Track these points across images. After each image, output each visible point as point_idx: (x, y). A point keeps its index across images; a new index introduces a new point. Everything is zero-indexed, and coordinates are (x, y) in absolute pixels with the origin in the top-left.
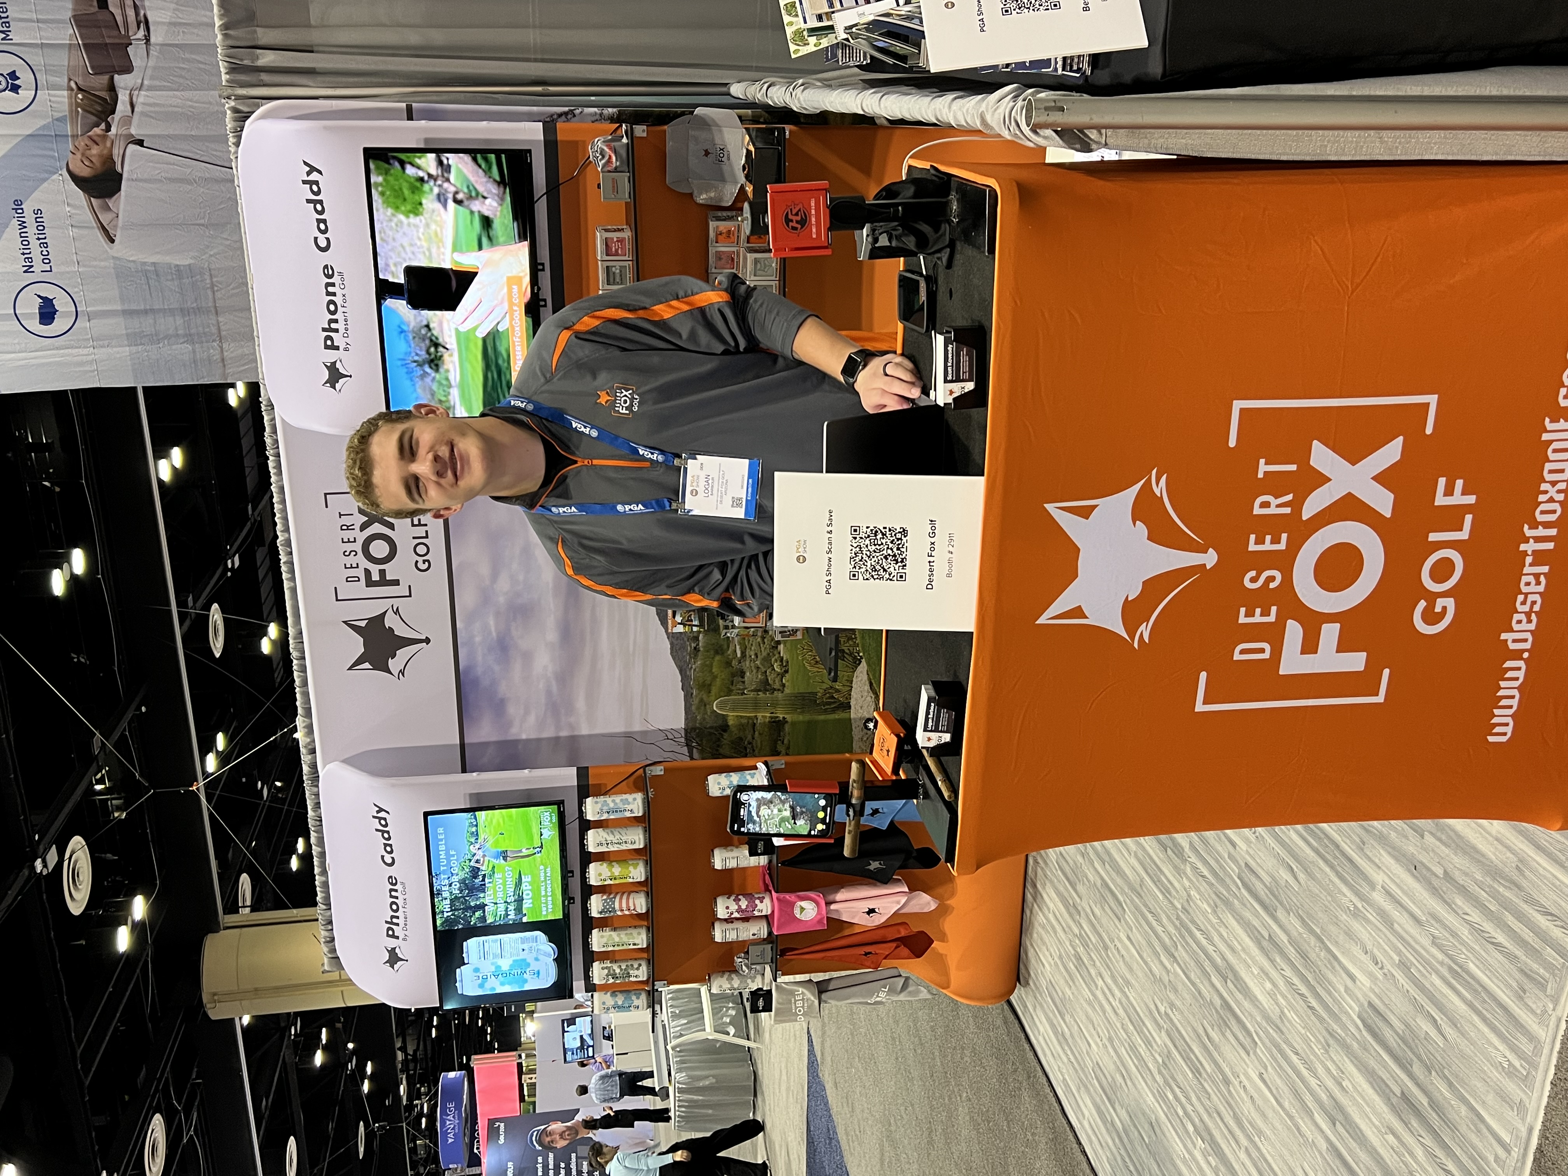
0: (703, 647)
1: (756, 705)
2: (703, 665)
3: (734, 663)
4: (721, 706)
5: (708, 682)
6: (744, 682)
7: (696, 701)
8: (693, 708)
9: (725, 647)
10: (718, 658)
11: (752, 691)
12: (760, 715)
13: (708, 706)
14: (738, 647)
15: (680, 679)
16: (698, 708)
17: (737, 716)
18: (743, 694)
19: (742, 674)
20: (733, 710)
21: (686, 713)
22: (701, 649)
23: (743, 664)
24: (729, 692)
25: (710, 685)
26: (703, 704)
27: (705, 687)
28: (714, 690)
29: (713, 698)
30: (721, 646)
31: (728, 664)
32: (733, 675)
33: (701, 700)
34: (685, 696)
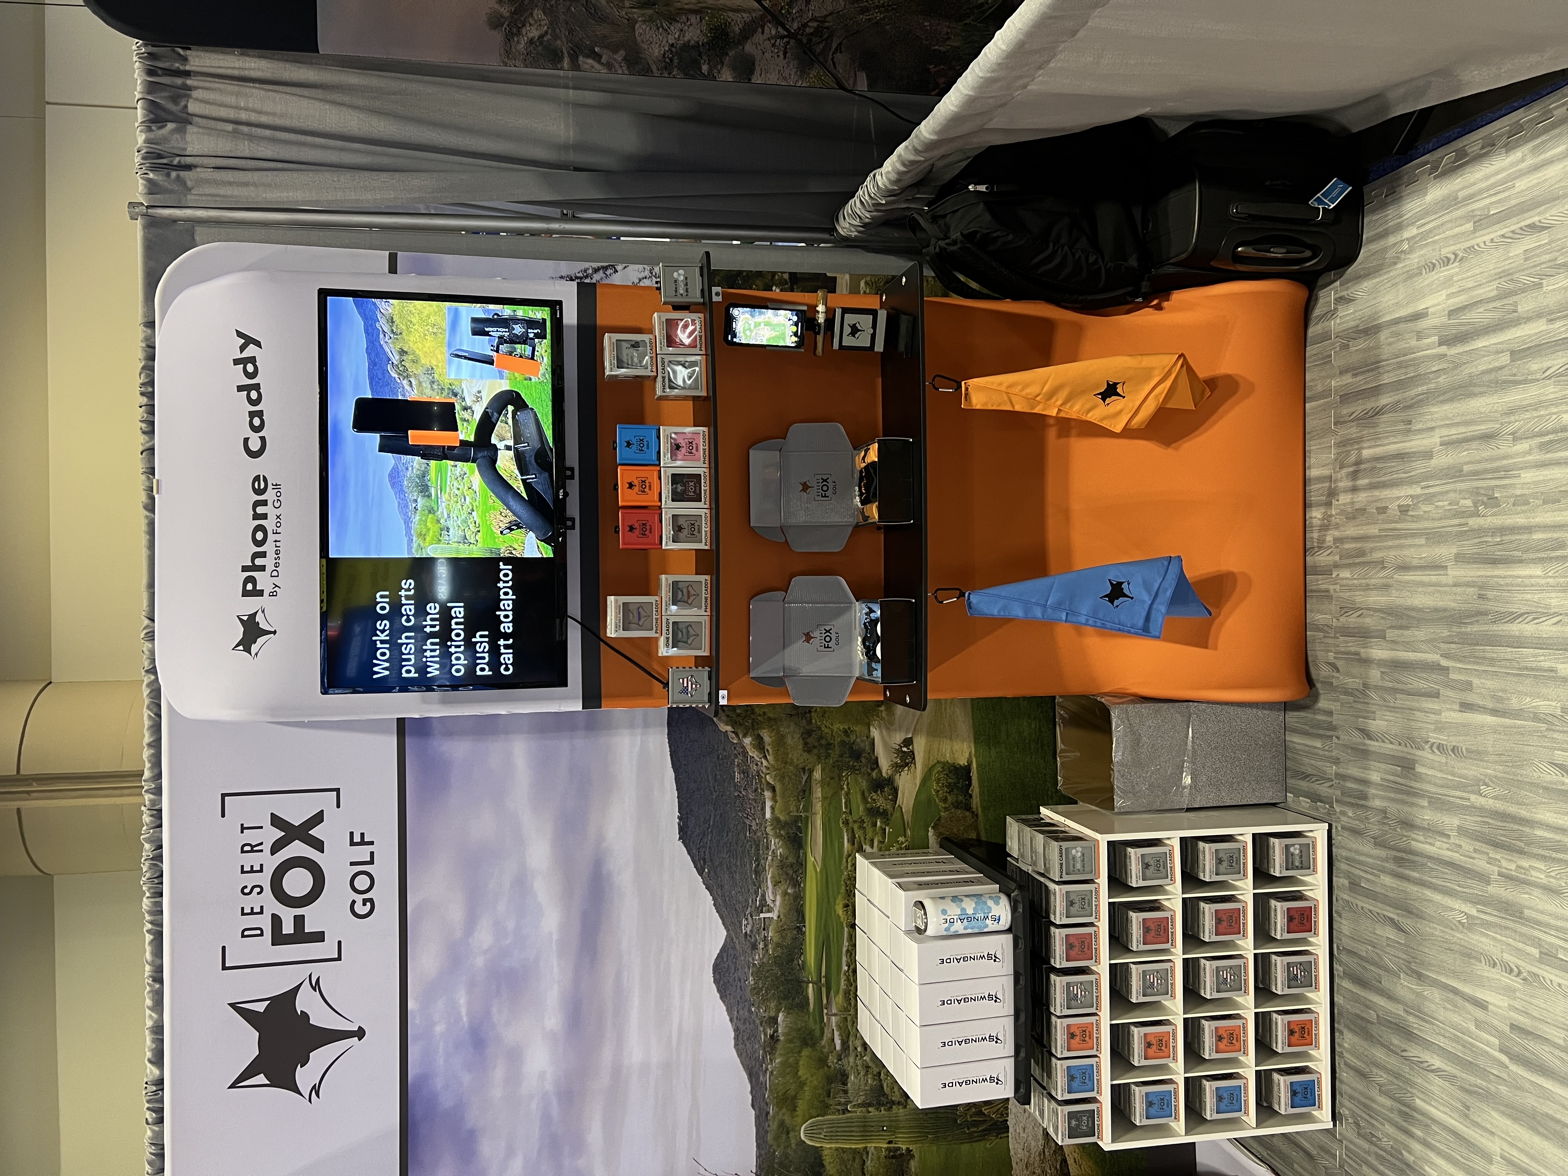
0: (785, 1034)
1: (866, 1130)
2: (783, 1064)
3: (832, 1059)
4: (810, 1135)
5: (792, 1093)
6: (846, 1092)
7: (774, 1126)
8: (770, 1137)
9: (817, 1033)
10: (806, 1052)
11: (859, 1106)
12: (871, 1146)
13: (791, 1135)
14: (836, 1034)
15: (749, 1089)
16: (777, 1138)
17: (837, 1149)
18: (846, 1111)
19: (843, 1077)
20: (831, 1138)
21: (758, 1146)
22: (782, 1038)
23: (845, 1061)
24: (824, 1109)
25: (795, 1098)
26: (785, 1130)
27: (788, 1101)
28: (802, 1106)
29: (799, 1120)
30: (811, 1032)
31: (822, 1061)
32: (830, 1080)
33: (782, 1124)
34: (757, 1117)
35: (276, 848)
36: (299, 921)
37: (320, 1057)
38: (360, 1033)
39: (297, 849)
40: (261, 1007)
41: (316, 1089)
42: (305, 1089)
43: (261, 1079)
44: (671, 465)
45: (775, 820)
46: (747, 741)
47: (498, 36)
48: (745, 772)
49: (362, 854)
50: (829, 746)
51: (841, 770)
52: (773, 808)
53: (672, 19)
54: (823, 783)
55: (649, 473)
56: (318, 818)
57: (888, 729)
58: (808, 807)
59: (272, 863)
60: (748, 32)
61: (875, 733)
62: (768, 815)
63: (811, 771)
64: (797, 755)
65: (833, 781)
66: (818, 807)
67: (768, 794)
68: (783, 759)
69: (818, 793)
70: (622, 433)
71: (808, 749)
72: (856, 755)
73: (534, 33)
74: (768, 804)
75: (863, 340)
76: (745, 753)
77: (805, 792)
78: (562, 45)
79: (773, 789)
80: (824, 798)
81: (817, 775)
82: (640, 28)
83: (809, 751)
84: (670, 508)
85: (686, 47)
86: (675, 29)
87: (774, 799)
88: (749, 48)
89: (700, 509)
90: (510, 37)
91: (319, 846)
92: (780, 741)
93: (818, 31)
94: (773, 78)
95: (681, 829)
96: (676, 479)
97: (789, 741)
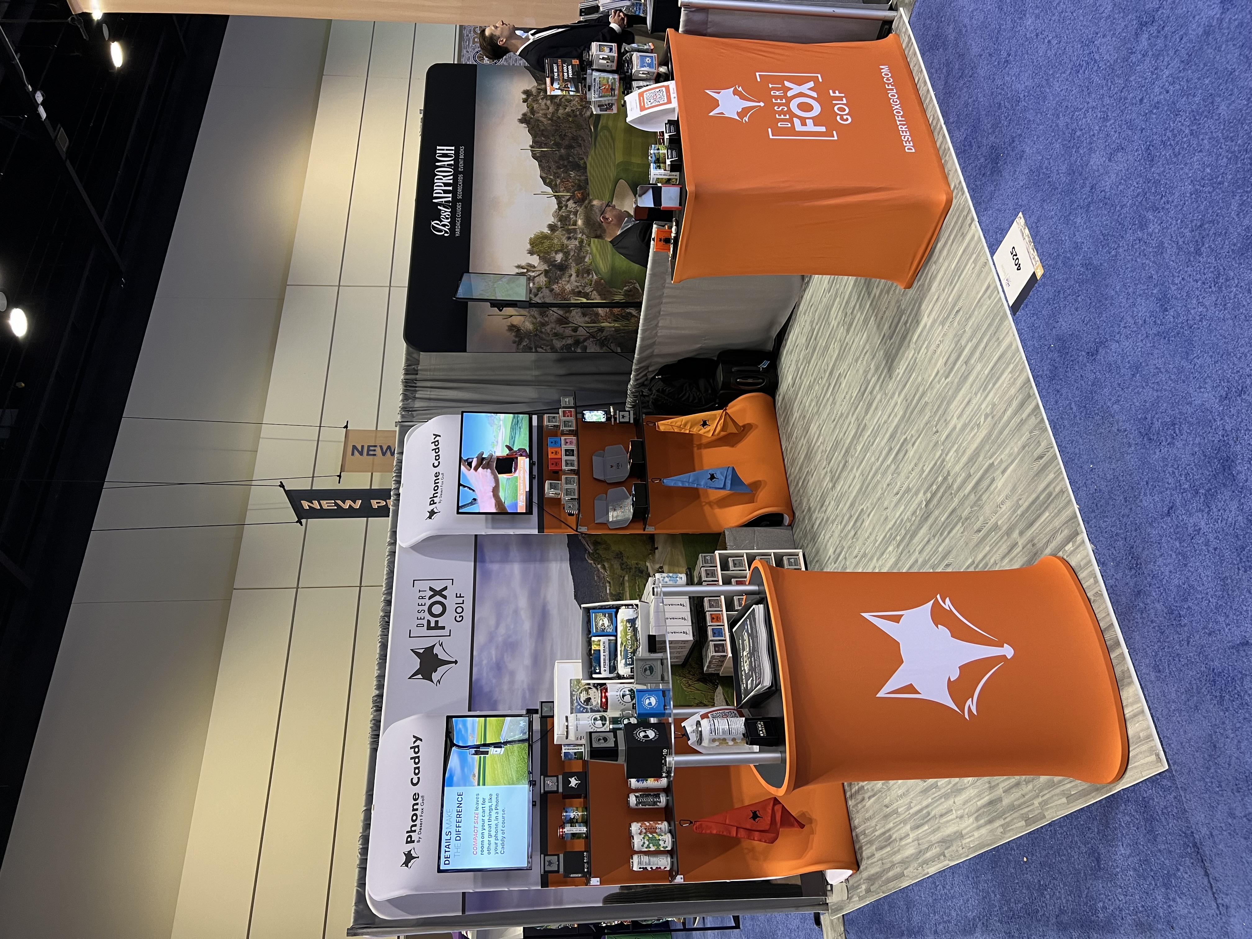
35: (430, 598)
36: (437, 622)
37: (441, 670)
38: (456, 662)
39: (438, 598)
40: (421, 651)
41: (439, 681)
42: (435, 681)
43: (420, 676)
44: (564, 447)
45: (611, 593)
46: (599, 566)
47: (515, 345)
48: (599, 577)
49: (460, 600)
50: (631, 568)
51: (636, 577)
52: (610, 589)
53: (563, 338)
54: (629, 581)
55: (558, 450)
56: (446, 588)
57: (653, 563)
58: (623, 589)
59: (429, 602)
60: (585, 340)
61: (648, 564)
62: (608, 592)
63: (624, 577)
64: (619, 571)
65: (633, 580)
66: (627, 589)
67: (607, 584)
68: (613, 572)
69: (627, 584)
70: (550, 440)
71: (622, 569)
72: (642, 572)
73: (525, 344)
74: (608, 588)
75: (627, 420)
76: (599, 570)
77: (622, 584)
78: (533, 346)
79: (610, 583)
80: (629, 587)
81: (626, 578)
82: (554, 341)
83: (623, 570)
84: (564, 458)
85: (567, 345)
86: (564, 341)
87: (610, 586)
88: (585, 344)
89: (574, 458)
90: (518, 345)
91: (445, 597)
92: (611, 567)
93: (605, 339)
94: (593, 351)
95: (575, 596)
96: (566, 450)
97: (615, 566)
